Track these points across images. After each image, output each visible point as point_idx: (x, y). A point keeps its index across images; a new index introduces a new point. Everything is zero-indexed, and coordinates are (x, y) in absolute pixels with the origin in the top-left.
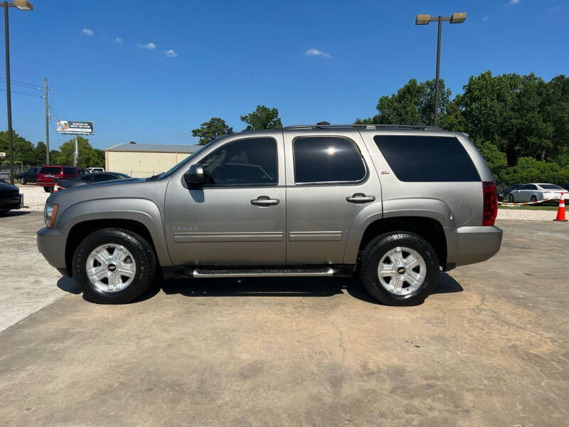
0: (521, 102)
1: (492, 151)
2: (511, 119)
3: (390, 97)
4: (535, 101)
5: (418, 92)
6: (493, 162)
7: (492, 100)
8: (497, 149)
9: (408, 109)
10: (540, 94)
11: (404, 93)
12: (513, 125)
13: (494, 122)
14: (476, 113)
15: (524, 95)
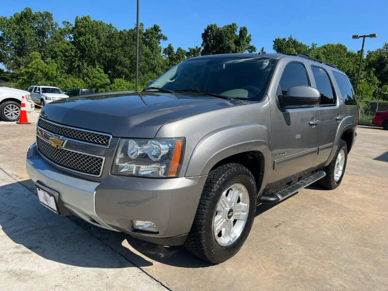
0: (110, 41)
1: (100, 73)
2: (105, 52)
3: (8, 18)
4: (119, 43)
5: (34, 19)
6: (101, 80)
7: (92, 37)
8: (103, 71)
9: (26, 31)
10: (121, 38)
11: (22, 18)
12: (106, 56)
13: (94, 52)
14: (82, 44)
15: (112, 37)
